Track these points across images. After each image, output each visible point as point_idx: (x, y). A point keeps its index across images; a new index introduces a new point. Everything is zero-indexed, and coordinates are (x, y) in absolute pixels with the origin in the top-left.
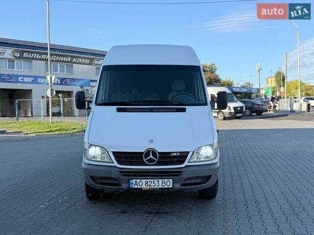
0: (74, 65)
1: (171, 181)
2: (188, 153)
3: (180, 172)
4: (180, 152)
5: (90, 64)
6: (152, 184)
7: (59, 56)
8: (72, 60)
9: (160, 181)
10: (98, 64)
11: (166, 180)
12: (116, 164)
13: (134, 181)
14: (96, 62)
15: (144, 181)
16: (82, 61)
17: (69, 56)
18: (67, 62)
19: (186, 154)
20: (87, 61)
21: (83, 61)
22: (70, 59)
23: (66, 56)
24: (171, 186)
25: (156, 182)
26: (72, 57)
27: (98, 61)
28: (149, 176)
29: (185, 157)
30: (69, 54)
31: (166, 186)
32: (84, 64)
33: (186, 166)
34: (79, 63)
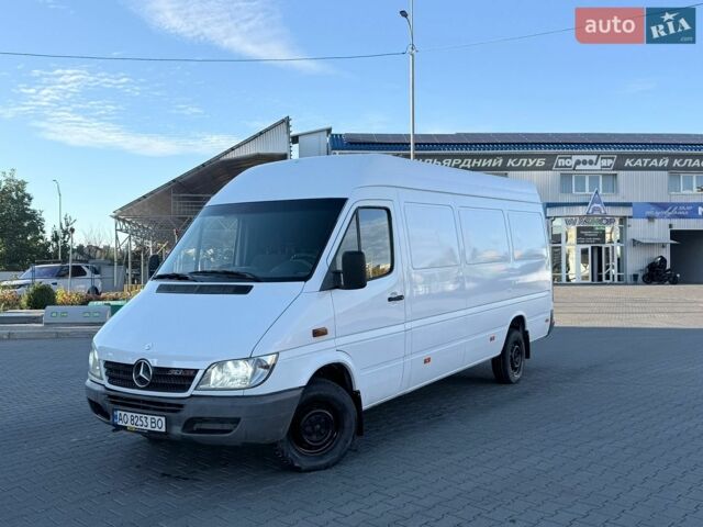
0: (510, 173)
1: (163, 419)
2: (196, 371)
3: (181, 406)
4: (184, 370)
5: (547, 168)
6: (139, 423)
7: (478, 157)
8: (505, 162)
9: (149, 417)
10: (566, 166)
11: (157, 418)
12: (105, 381)
13: (119, 412)
14: (561, 162)
15: (129, 414)
16: (528, 163)
17: (500, 155)
18: (496, 168)
19: (192, 373)
20: (540, 162)
21: (531, 163)
22: (501, 161)
23: (493, 156)
24: (163, 430)
25: (143, 419)
26: (506, 157)
27: (566, 158)
28: (138, 407)
29: (192, 378)
30: (499, 151)
31: (157, 429)
32: (534, 168)
33: (192, 396)
34: (521, 169)
